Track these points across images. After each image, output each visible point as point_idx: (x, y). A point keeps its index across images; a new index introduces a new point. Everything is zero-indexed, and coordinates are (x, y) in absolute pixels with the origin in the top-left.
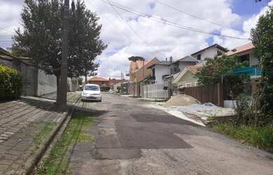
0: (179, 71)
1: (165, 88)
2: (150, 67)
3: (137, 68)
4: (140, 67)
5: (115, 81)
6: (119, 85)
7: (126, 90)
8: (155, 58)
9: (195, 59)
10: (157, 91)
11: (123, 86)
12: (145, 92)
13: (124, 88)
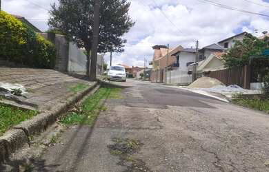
0: (204, 58)
1: (190, 73)
2: (174, 55)
3: (161, 55)
4: (163, 55)
5: (138, 69)
6: (142, 72)
7: (149, 77)
8: (180, 46)
9: (222, 47)
10: (180, 76)
11: (145, 72)
12: (168, 78)
13: (147, 75)
